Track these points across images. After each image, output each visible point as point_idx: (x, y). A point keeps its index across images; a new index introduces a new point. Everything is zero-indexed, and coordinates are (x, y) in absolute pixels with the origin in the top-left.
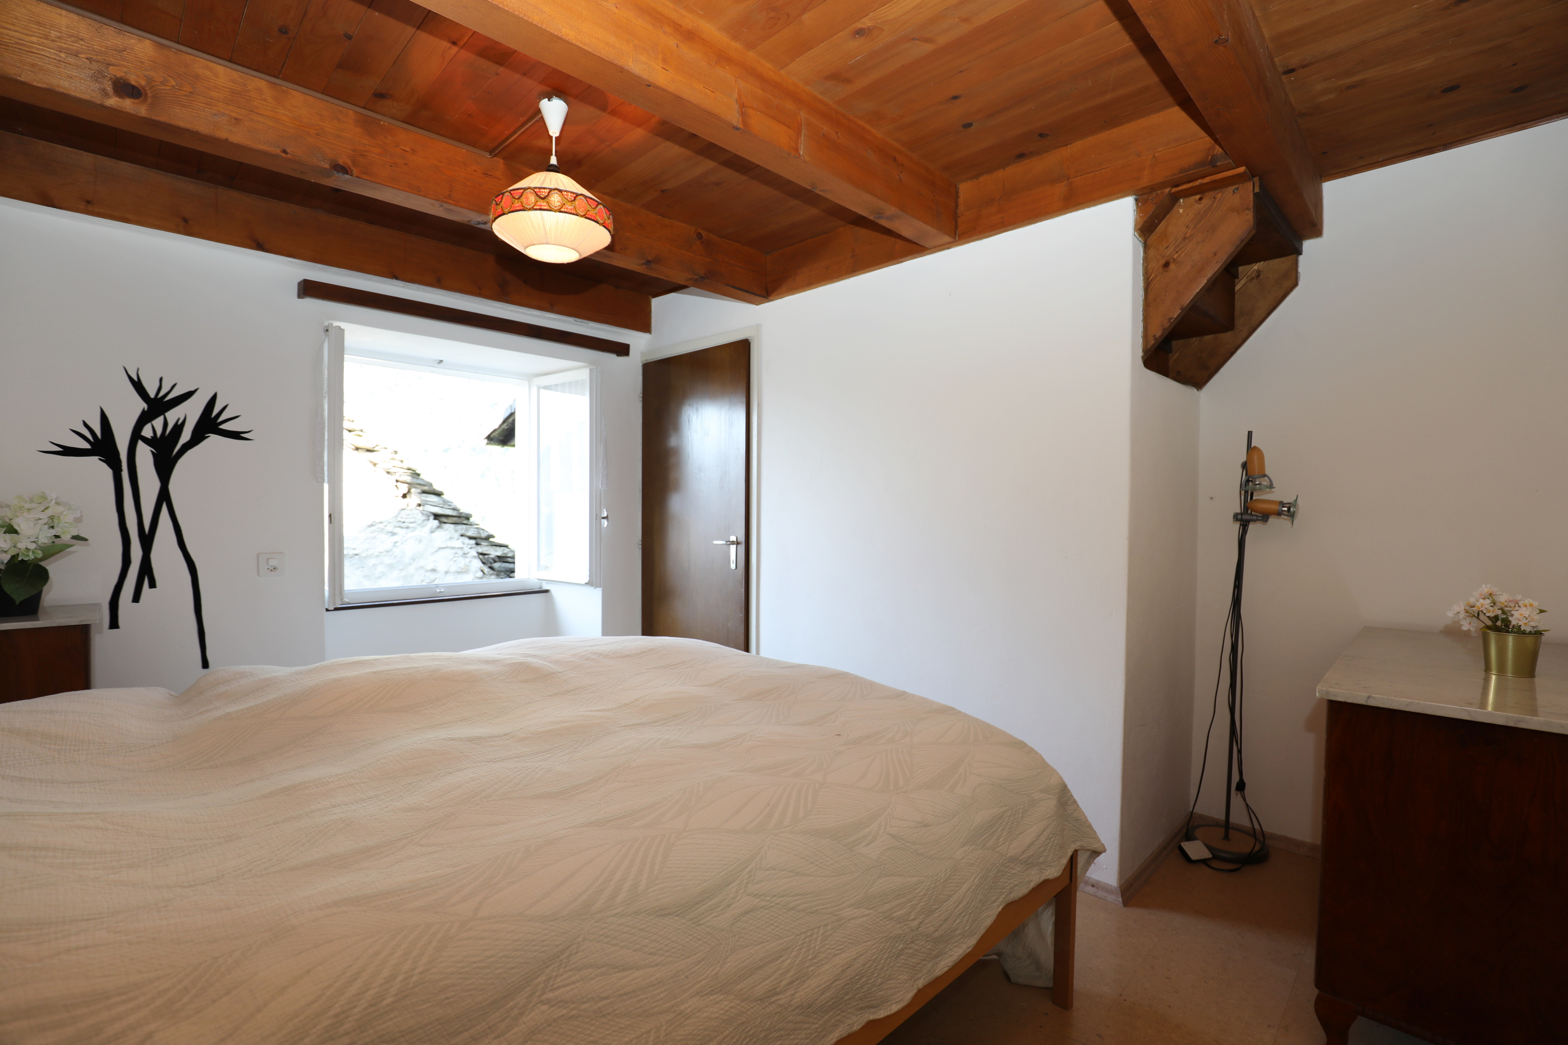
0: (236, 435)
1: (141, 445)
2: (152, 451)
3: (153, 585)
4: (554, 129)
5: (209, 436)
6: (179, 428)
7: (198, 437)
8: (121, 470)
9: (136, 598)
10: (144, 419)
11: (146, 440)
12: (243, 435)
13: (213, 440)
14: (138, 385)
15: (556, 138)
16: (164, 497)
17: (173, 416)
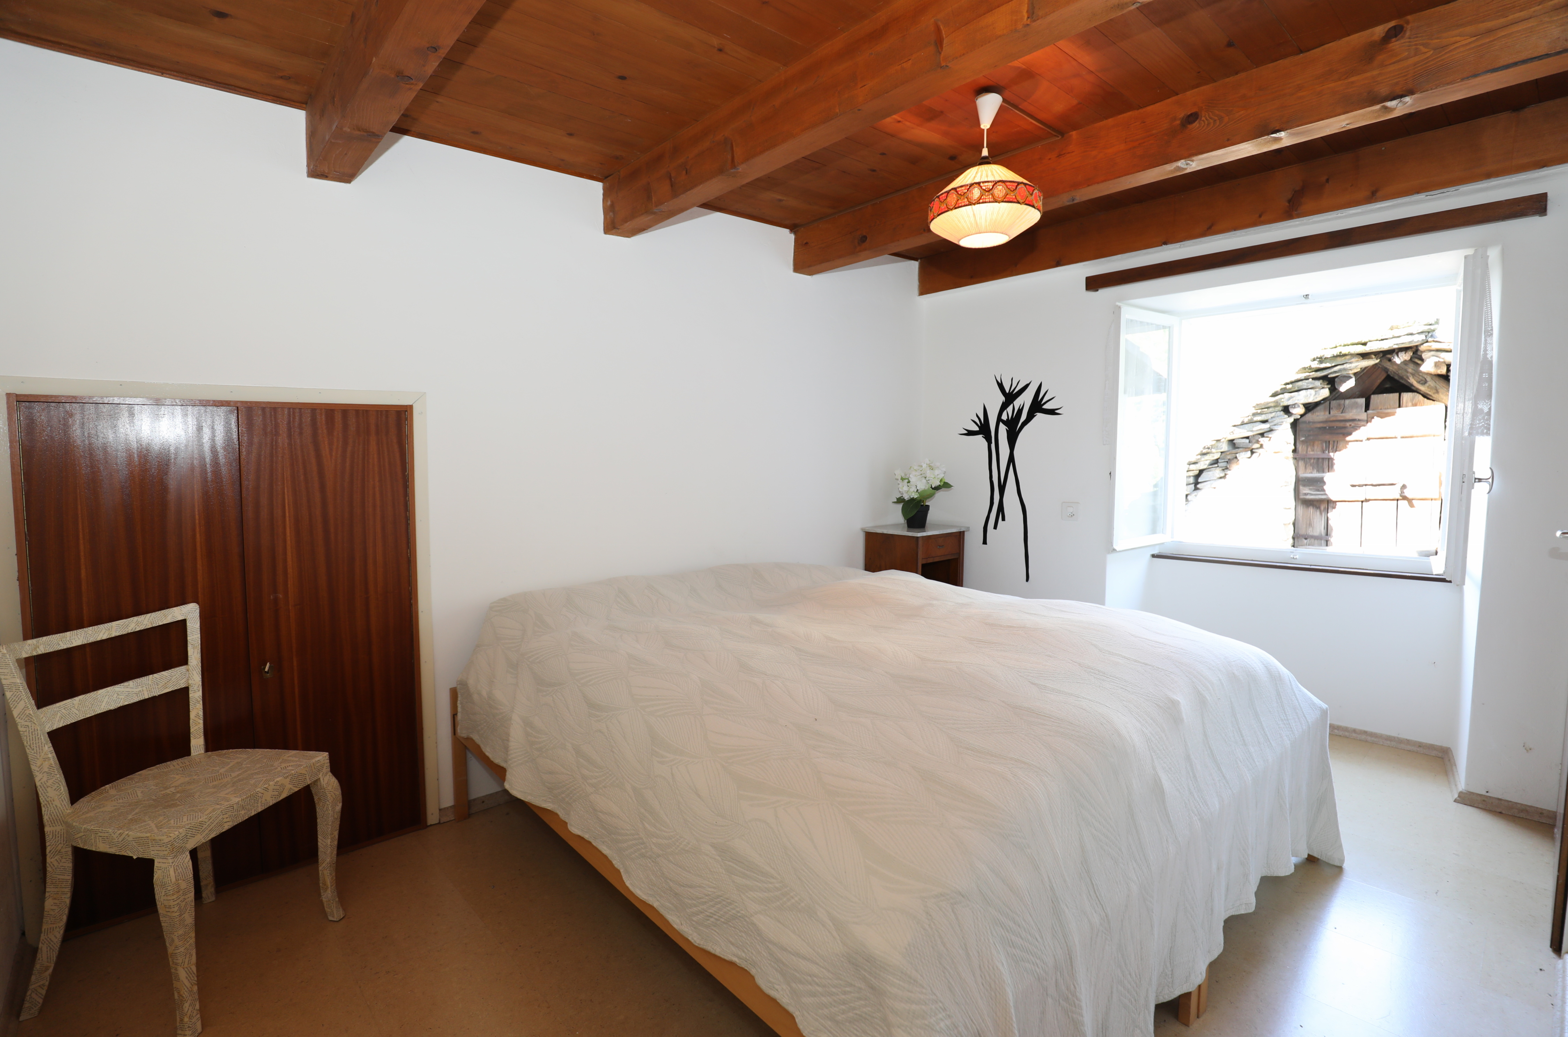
0: (1052, 412)
1: (1001, 425)
2: (1006, 429)
3: (1003, 519)
4: (986, 123)
5: (1036, 415)
6: (1020, 411)
7: (1030, 417)
8: (992, 443)
9: (995, 527)
10: (1004, 407)
11: (1004, 422)
12: (1057, 411)
13: (1039, 416)
14: (1001, 386)
15: (987, 129)
16: (1011, 459)
17: (1017, 403)
